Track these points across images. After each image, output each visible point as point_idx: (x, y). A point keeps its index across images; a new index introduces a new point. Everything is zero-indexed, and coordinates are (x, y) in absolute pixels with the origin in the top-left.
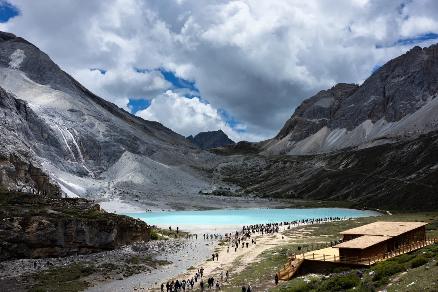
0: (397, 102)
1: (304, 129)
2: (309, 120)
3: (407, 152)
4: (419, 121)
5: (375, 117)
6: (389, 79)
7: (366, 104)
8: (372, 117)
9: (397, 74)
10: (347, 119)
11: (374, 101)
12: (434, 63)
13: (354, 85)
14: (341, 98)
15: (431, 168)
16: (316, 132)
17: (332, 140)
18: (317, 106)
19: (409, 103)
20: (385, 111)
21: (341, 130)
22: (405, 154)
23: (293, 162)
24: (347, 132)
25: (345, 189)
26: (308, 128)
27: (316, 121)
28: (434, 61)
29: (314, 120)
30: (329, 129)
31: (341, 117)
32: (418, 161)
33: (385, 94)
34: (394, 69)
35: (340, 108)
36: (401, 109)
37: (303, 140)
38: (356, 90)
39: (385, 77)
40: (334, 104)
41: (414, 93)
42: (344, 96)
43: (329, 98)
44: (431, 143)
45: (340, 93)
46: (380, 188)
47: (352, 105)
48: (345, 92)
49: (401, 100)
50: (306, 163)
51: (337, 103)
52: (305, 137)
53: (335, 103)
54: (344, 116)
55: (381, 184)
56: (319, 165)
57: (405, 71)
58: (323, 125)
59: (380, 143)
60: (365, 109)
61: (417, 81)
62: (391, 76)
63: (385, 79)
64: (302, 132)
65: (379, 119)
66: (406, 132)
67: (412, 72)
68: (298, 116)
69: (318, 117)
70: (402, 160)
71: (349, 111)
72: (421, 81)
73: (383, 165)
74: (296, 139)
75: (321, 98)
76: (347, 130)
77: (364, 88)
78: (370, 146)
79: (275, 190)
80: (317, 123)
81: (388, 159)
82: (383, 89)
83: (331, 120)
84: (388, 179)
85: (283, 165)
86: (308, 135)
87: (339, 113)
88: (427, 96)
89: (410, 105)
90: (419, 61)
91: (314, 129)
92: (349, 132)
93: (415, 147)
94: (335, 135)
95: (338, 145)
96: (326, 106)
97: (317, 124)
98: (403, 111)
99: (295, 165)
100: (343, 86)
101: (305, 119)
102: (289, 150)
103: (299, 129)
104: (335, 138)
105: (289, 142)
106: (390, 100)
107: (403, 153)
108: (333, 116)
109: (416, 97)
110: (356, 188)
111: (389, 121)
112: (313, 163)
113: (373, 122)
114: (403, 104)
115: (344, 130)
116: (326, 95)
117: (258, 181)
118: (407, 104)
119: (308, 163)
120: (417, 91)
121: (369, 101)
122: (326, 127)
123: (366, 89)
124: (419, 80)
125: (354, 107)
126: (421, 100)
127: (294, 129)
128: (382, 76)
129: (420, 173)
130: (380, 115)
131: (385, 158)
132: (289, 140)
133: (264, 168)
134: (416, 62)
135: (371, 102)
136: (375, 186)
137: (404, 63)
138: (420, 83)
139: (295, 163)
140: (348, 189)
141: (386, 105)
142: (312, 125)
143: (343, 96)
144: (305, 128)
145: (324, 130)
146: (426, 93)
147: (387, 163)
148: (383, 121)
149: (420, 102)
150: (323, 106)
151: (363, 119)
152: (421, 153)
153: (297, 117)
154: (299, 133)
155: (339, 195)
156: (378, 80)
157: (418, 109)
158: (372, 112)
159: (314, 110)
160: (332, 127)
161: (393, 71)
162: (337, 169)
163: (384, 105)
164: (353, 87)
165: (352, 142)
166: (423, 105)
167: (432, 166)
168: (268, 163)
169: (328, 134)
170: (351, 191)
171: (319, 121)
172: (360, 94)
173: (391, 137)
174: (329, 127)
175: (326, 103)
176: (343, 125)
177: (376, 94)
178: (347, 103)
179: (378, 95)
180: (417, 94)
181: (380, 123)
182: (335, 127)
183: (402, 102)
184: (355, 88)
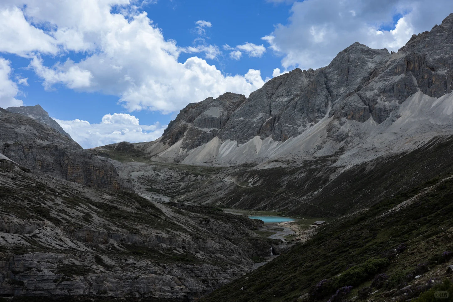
0: (283, 124)
1: (196, 138)
2: (200, 129)
3: (298, 178)
4: (302, 148)
5: (263, 134)
6: (274, 96)
7: (255, 120)
8: (261, 134)
9: (281, 94)
10: (237, 131)
11: (262, 119)
12: (312, 93)
13: (240, 95)
14: (229, 108)
15: (314, 193)
16: (208, 141)
17: (225, 152)
18: (207, 115)
19: (292, 126)
20: (272, 130)
21: (232, 142)
22: (297, 180)
23: (203, 176)
24: (237, 145)
25: (262, 203)
26: (200, 137)
27: (208, 130)
28: (312, 91)
29: (205, 130)
30: (221, 140)
31: (231, 129)
32: (306, 187)
33: (271, 111)
34: (278, 87)
35: (230, 119)
36: (286, 131)
37: (195, 148)
38: (243, 101)
39: (270, 95)
40: (223, 115)
41: (296, 117)
42: (232, 107)
43: (218, 108)
44: (313, 174)
45: (228, 103)
46: (287, 204)
47: (241, 118)
48: (233, 103)
49: (286, 122)
50: (214, 176)
51: (226, 113)
52: (197, 146)
53: (225, 113)
54: (233, 128)
55: (287, 201)
56: (229, 180)
57: (288, 92)
58: (214, 135)
59: (275, 166)
60: (254, 125)
61: (299, 107)
62: (276, 94)
63: (271, 97)
64: (193, 140)
65: (267, 136)
66: (293, 156)
67: (294, 95)
68: (186, 122)
69: (209, 126)
70: (295, 184)
71: (238, 123)
72: (302, 108)
73: (283, 186)
74: (188, 147)
75: (210, 107)
76: (238, 143)
77: (252, 103)
78: (267, 167)
79: (205, 201)
80: (209, 132)
81: (286, 182)
82: (269, 107)
83: (221, 131)
84: (289, 198)
85: (195, 178)
86: (200, 143)
87: (229, 124)
88: (306, 123)
89: (293, 129)
90: (300, 84)
91: (206, 139)
92: (240, 145)
93: (303, 175)
94: (227, 147)
95: (233, 159)
96: (216, 116)
97: (208, 134)
98: (287, 133)
99: (206, 178)
100: (230, 96)
101: (196, 127)
102: (183, 157)
103: (190, 136)
104: (227, 149)
105: (181, 149)
106: (276, 121)
107: (295, 179)
108: (223, 127)
109: (298, 122)
110: (269, 203)
111: (275, 140)
112: (222, 178)
113: (262, 139)
114: (287, 126)
115: (235, 143)
116: (215, 104)
117: (181, 192)
118: (290, 127)
119: (216, 177)
120: (299, 117)
121: (257, 118)
122: (218, 138)
123: (254, 104)
124: (301, 106)
125: (243, 121)
126: (302, 126)
127: (184, 136)
128: (268, 93)
129: (308, 196)
130: (268, 133)
131: (283, 182)
132: (181, 147)
133: (178, 179)
134: (297, 85)
135: (260, 119)
136: (283, 202)
137: (287, 83)
138: (301, 109)
139: (205, 176)
140: (265, 202)
141: (272, 124)
142: (203, 134)
143: (230, 107)
144: (196, 136)
145: (215, 140)
146: (305, 120)
147: (286, 185)
148: (270, 139)
149: (301, 127)
150: (214, 116)
151: (252, 135)
152: (307, 181)
153: (184, 122)
154: (191, 141)
155: (260, 207)
156: (265, 97)
157: (300, 133)
158: (261, 128)
159: (205, 119)
160: (223, 138)
161: (277, 89)
162: (247, 185)
163: (271, 124)
164: (239, 97)
165: (245, 157)
166: (304, 131)
167: (314, 192)
168: (181, 175)
169: (220, 145)
170: (267, 205)
171: (211, 131)
172: (248, 108)
173: (282, 161)
174: (220, 138)
175: (215, 113)
176: (234, 137)
177: (263, 111)
178: (236, 115)
179: (265, 113)
180: (298, 119)
181: (268, 140)
182: (225, 139)
183: (287, 125)
184: (241, 99)
